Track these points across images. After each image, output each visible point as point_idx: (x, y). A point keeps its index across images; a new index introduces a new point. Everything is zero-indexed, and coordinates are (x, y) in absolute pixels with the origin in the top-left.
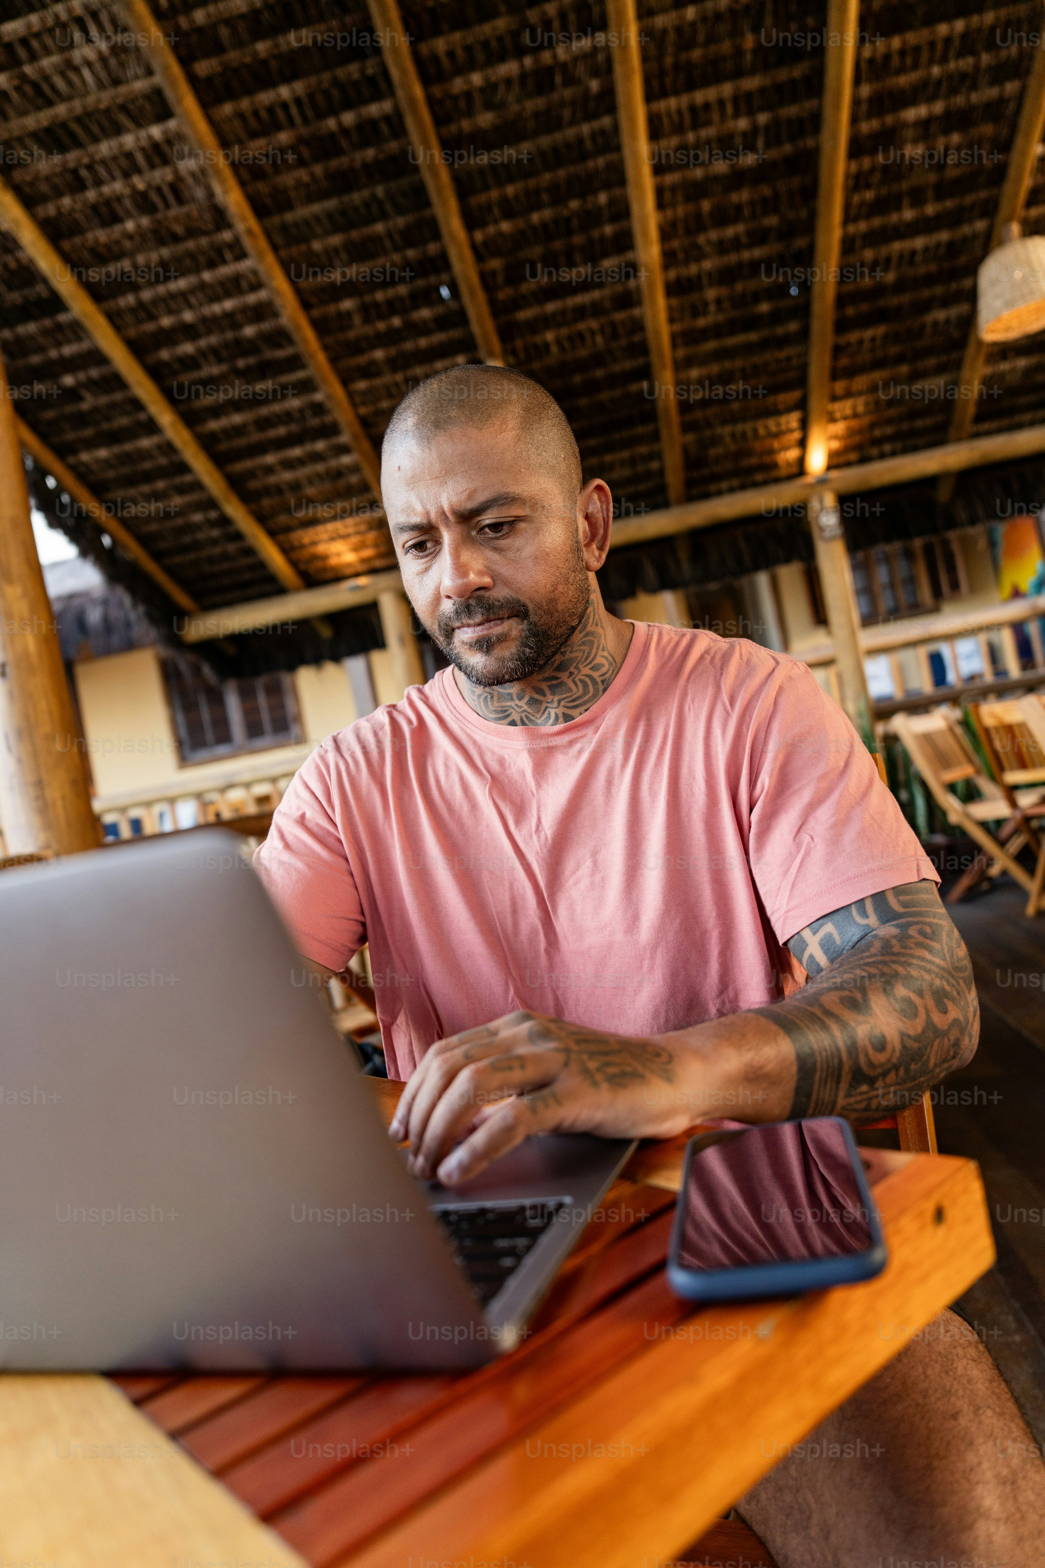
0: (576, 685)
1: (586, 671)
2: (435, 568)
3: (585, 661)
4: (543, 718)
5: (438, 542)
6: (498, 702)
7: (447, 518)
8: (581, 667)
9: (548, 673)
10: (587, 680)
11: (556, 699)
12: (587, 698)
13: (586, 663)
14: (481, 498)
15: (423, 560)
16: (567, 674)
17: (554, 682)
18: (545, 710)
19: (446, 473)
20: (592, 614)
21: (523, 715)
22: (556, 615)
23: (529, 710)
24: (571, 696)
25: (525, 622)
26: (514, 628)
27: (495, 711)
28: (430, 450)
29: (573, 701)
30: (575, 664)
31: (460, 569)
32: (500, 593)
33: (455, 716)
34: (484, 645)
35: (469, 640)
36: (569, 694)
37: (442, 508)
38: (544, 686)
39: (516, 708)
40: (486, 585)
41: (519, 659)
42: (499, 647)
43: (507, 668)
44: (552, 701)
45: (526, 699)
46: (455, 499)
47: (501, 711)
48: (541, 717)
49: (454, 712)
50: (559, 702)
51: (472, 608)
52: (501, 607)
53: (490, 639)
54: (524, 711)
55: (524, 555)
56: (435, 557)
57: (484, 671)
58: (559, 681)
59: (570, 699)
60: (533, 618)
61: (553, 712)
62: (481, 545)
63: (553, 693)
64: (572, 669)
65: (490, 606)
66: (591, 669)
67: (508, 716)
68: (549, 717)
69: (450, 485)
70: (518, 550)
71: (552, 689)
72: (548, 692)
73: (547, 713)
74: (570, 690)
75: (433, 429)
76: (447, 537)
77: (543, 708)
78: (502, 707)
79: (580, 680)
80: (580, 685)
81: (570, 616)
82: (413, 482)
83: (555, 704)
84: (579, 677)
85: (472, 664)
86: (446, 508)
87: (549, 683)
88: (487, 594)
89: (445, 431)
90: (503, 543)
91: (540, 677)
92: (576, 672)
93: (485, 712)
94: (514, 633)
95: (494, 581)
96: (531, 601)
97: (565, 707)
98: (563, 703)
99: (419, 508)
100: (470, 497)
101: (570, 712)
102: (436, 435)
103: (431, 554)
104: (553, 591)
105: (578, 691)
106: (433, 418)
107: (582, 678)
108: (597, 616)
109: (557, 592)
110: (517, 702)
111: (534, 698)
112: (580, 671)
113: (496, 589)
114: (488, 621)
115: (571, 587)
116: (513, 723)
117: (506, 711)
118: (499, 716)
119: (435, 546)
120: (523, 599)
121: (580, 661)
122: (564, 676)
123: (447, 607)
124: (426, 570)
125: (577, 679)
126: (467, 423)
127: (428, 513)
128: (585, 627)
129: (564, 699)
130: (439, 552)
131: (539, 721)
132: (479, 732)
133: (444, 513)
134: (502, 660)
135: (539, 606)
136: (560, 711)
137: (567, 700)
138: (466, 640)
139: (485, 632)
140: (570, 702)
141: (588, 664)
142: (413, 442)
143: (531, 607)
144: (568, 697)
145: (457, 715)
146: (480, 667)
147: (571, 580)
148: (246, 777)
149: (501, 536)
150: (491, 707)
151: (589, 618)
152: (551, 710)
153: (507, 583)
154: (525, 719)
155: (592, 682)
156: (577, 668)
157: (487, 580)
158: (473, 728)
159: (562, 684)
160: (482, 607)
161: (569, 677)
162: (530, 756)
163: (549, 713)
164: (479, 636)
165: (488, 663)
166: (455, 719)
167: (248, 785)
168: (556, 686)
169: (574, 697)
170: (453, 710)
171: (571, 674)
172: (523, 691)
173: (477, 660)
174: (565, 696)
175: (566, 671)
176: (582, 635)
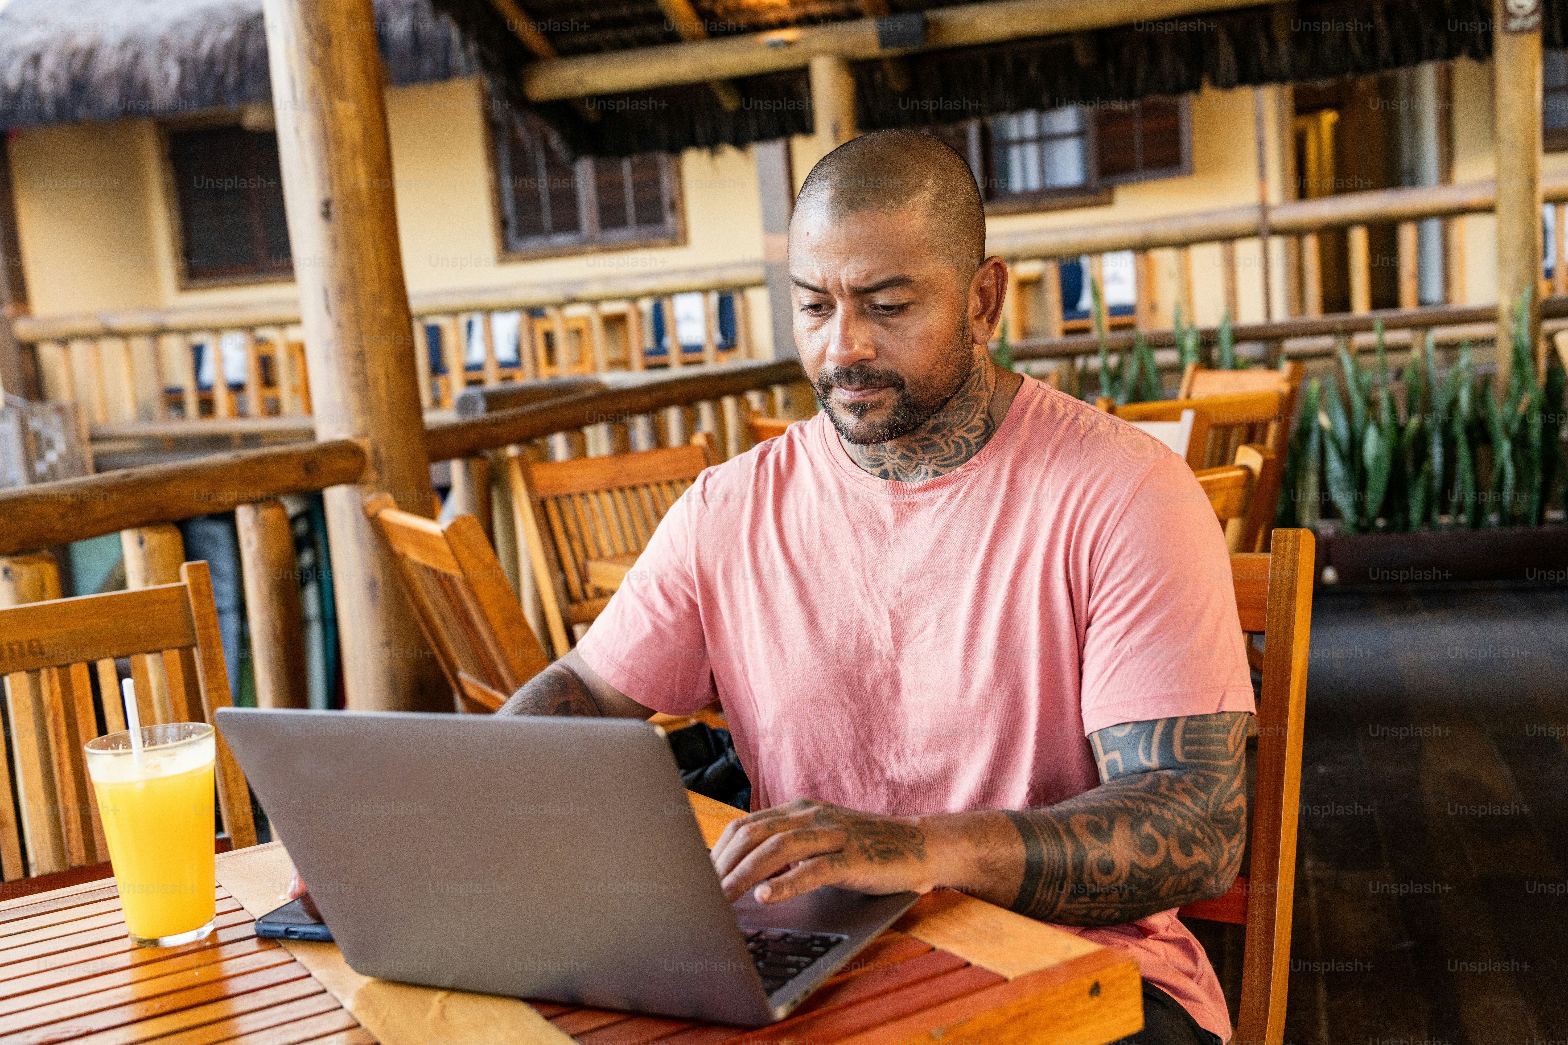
0: (948, 445)
1: (960, 432)
2: (825, 329)
3: (960, 424)
4: (915, 472)
5: (832, 306)
6: (873, 451)
7: (842, 290)
8: (955, 429)
9: (921, 434)
10: (961, 441)
11: (927, 457)
12: (958, 459)
13: (961, 426)
14: (878, 278)
15: (815, 319)
16: (939, 436)
17: (926, 443)
18: (916, 466)
19: (850, 251)
20: (976, 381)
21: (896, 467)
22: (931, 389)
23: (901, 463)
24: (942, 456)
25: (900, 393)
26: (890, 397)
27: (869, 458)
28: (840, 227)
29: (945, 460)
30: (948, 427)
31: (846, 341)
32: (881, 365)
33: (828, 458)
34: (859, 409)
35: (846, 402)
36: (941, 454)
37: (839, 280)
38: (916, 446)
39: (889, 459)
40: (869, 357)
41: (889, 426)
42: (872, 413)
43: (876, 433)
44: (924, 459)
45: (899, 453)
46: (852, 276)
47: (875, 459)
48: (912, 471)
49: (828, 454)
50: (930, 460)
51: (852, 375)
52: (879, 378)
53: (864, 405)
54: (896, 464)
55: (909, 334)
56: (827, 319)
57: (854, 432)
58: (931, 441)
59: (942, 458)
60: (908, 391)
61: (924, 468)
62: (871, 318)
63: (925, 452)
64: (945, 431)
65: (869, 376)
66: (966, 431)
67: (882, 465)
68: (920, 472)
69: (853, 262)
70: (905, 330)
71: (925, 449)
72: (920, 451)
73: (918, 468)
74: (942, 450)
75: (846, 208)
76: (841, 307)
77: (914, 464)
78: (877, 456)
79: (952, 441)
80: (952, 446)
81: (945, 390)
82: (818, 250)
83: (926, 462)
84: (952, 438)
85: (843, 422)
86: (844, 282)
87: (921, 444)
88: (868, 365)
89: (857, 212)
90: (892, 321)
91: (913, 438)
92: (949, 434)
93: (860, 457)
94: (888, 403)
95: (877, 353)
96: (909, 377)
97: (936, 464)
98: (934, 461)
99: (818, 274)
100: (867, 278)
101: (940, 470)
102: (847, 215)
103: (823, 315)
104: (932, 370)
105: (950, 451)
106: (848, 197)
107: (956, 439)
108: (982, 381)
109: (935, 371)
110: (890, 454)
111: (905, 455)
112: (953, 433)
113: (878, 361)
114: (865, 388)
115: (950, 366)
116: (884, 475)
117: (879, 460)
118: (873, 463)
119: (829, 308)
120: (901, 373)
121: (954, 424)
122: (936, 438)
123: (830, 367)
124: (817, 328)
125: (949, 441)
126: (879, 208)
127: (825, 281)
128: (966, 392)
129: (936, 457)
130: (831, 315)
131: (911, 475)
132: (848, 478)
133: (840, 285)
134: (872, 425)
135: (916, 381)
136: (930, 468)
137: (938, 458)
138: (842, 401)
139: (861, 398)
140: (941, 461)
141: (962, 427)
142: (826, 215)
143: (907, 381)
144: (939, 456)
145: (830, 457)
146: (851, 427)
147: (951, 359)
148: (595, 290)
149: (891, 315)
150: (866, 454)
151: (971, 385)
152: (922, 466)
153: (889, 357)
154: (897, 471)
155: (965, 443)
156: (950, 430)
157: (870, 352)
158: (843, 473)
159: (934, 444)
160: (861, 376)
161: (941, 438)
162: (893, 509)
163: (920, 469)
164: (855, 401)
165: (859, 425)
166: (827, 461)
167: (595, 302)
168: (928, 447)
169: (945, 457)
170: (827, 451)
171: (944, 435)
172: (895, 447)
173: (849, 420)
174: (936, 455)
175: (939, 433)
176: (960, 401)
